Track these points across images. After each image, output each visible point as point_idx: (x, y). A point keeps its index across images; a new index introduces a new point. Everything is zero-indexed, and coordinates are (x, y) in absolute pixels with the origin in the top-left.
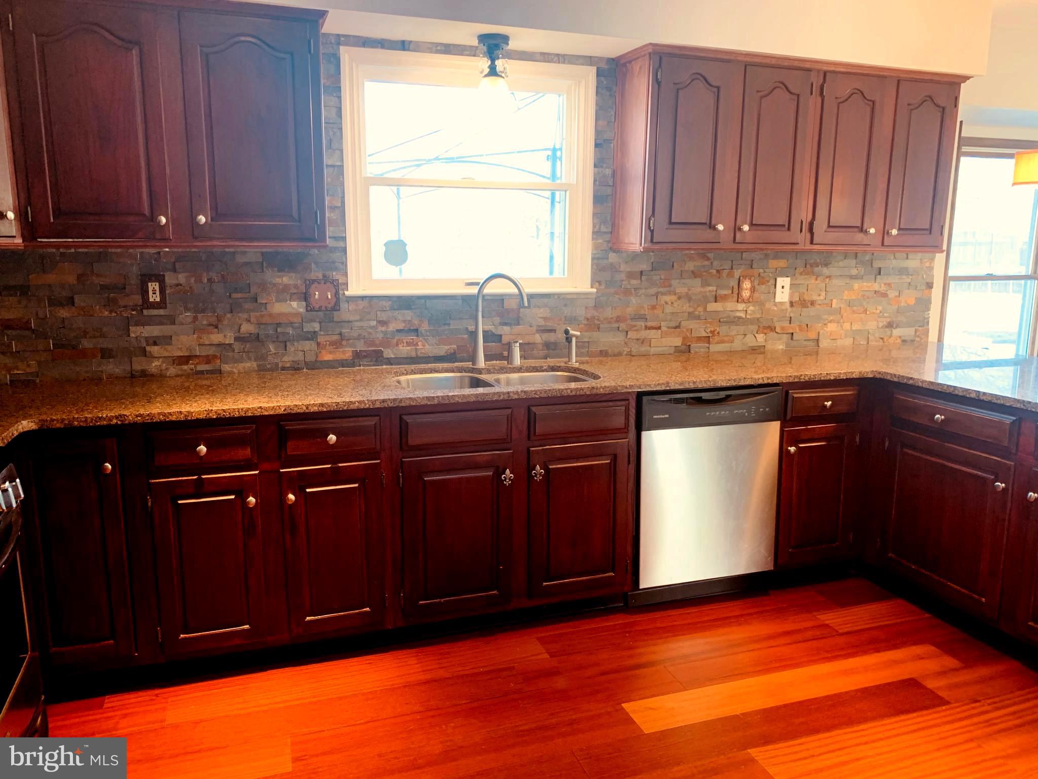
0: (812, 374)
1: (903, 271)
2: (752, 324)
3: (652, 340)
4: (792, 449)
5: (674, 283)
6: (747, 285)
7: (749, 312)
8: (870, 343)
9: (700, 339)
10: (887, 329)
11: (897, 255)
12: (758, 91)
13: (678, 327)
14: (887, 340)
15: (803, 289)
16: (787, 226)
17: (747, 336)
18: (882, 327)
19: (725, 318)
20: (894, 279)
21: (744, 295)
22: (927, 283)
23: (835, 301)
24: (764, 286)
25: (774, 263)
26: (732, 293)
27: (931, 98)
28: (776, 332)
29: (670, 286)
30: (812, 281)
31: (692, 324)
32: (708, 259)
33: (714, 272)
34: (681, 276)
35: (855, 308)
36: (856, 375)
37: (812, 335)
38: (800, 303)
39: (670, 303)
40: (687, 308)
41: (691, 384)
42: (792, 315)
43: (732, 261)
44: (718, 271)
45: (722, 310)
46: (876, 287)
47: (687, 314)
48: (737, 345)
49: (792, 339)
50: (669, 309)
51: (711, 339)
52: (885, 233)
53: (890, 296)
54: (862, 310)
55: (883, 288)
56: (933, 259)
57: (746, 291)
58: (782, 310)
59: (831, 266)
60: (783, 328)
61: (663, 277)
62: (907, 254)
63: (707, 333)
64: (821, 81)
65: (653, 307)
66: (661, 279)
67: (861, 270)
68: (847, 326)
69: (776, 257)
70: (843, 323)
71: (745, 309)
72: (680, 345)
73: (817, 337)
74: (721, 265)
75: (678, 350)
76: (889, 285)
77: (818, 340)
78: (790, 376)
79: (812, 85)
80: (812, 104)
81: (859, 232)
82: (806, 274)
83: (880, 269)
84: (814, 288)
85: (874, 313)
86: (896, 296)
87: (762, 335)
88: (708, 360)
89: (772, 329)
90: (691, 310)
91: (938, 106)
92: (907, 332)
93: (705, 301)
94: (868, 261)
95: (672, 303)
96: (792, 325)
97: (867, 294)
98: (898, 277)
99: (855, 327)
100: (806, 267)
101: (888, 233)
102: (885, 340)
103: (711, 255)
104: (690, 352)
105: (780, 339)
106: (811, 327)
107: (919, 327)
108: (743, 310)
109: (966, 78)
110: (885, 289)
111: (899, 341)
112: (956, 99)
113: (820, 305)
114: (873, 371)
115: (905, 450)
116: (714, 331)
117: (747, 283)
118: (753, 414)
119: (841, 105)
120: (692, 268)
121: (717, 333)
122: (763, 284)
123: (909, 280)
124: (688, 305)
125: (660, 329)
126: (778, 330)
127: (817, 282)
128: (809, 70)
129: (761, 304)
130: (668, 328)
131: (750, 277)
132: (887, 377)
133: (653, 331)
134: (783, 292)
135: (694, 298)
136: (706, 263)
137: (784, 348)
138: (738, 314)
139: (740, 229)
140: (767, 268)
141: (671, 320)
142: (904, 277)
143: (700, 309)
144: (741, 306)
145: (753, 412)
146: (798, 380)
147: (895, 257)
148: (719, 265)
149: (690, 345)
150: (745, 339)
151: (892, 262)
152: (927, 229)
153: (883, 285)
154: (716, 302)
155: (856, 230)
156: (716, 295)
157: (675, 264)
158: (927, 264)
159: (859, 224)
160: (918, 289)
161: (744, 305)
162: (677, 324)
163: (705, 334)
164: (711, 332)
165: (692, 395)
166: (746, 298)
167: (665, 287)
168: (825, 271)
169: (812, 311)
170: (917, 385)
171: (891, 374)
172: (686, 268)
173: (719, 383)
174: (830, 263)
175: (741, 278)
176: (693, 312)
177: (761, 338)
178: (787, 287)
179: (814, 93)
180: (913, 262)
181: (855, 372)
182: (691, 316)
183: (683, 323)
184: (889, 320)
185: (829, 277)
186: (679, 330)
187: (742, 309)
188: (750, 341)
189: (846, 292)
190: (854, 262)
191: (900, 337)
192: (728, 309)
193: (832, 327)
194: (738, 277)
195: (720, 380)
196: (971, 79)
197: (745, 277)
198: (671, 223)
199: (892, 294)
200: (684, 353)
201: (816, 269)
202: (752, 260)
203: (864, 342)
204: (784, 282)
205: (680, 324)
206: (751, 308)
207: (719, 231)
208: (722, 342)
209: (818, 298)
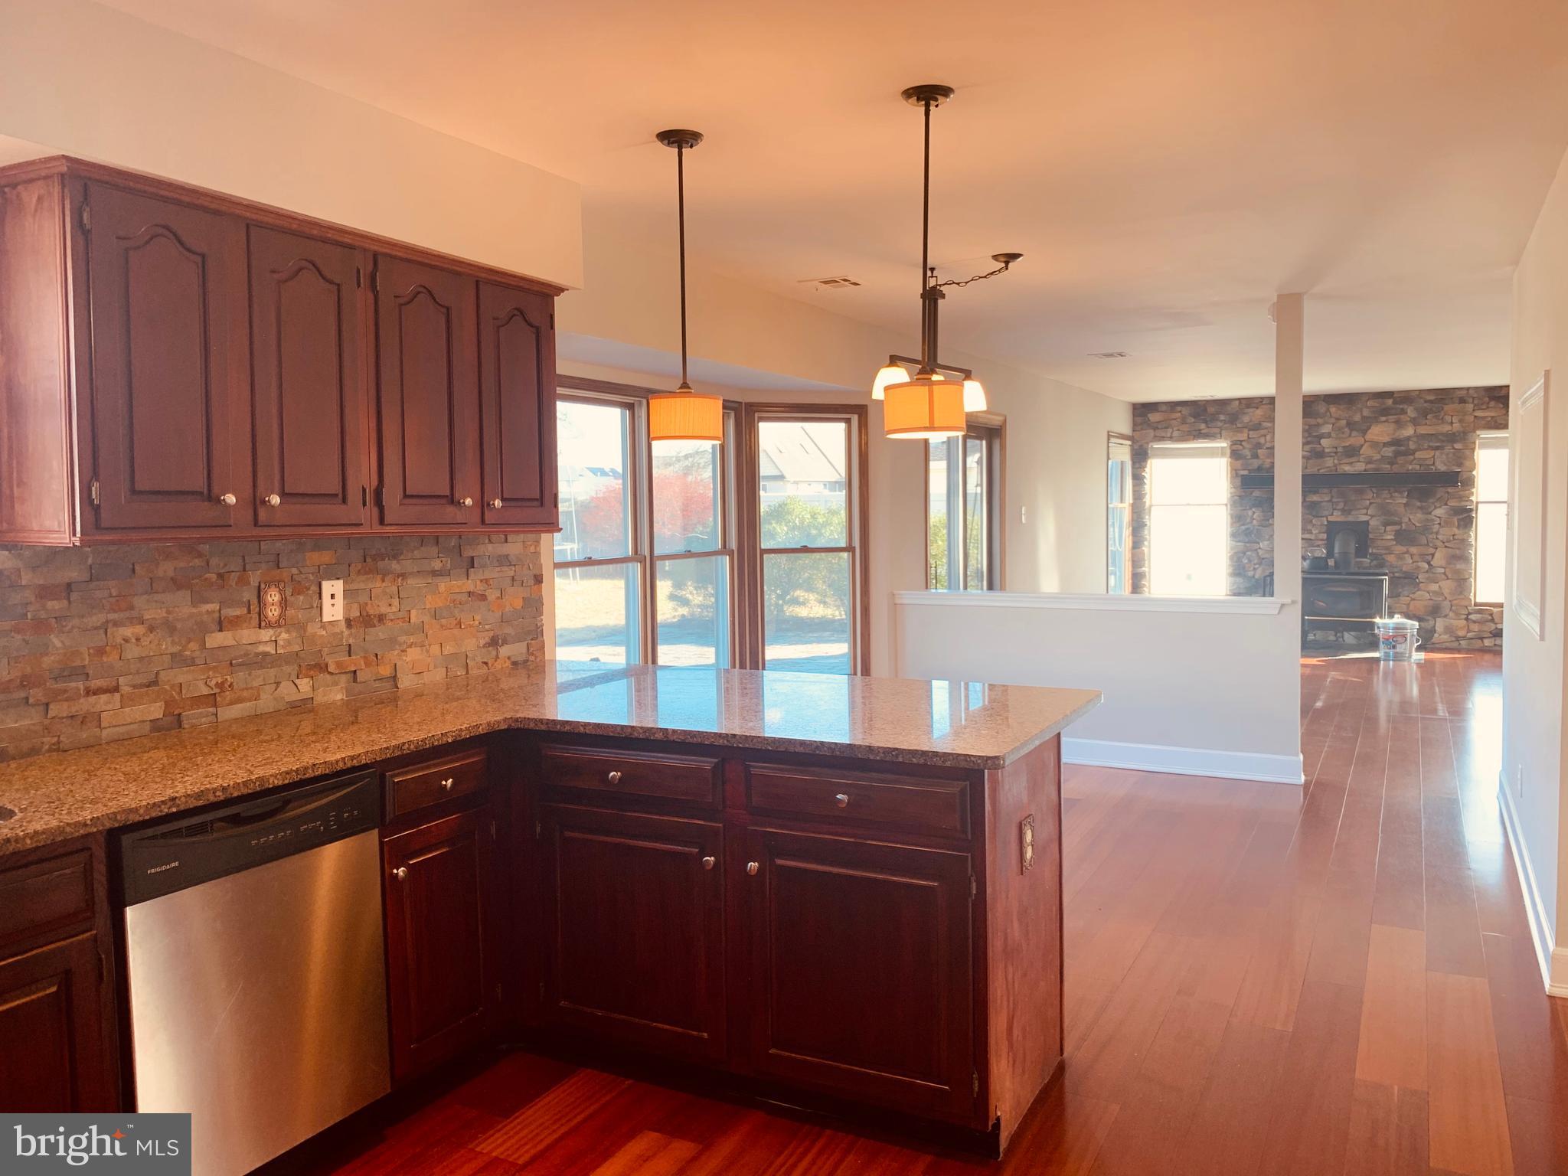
0: (420, 738)
1: (503, 561)
2: (288, 663)
3: (104, 715)
4: (401, 872)
5: (139, 602)
6: (273, 596)
7: (281, 643)
8: (470, 672)
9: (198, 701)
10: (490, 648)
11: (494, 538)
12: (273, 272)
13: (155, 683)
14: (492, 665)
15: (363, 598)
16: (340, 496)
17: (282, 685)
18: (484, 646)
19: (241, 656)
20: (492, 573)
21: (270, 614)
22: (535, 576)
23: (413, 613)
24: (301, 598)
25: (315, 558)
26: (249, 612)
27: (522, 313)
28: (329, 673)
29: (131, 608)
30: (377, 585)
31: (182, 676)
32: (200, 555)
33: (214, 577)
34: (151, 590)
35: (444, 621)
36: (483, 729)
37: (385, 671)
38: (362, 620)
39: (134, 640)
40: (168, 646)
41: (218, 794)
42: (351, 641)
43: (243, 557)
44: (220, 576)
45: (236, 643)
46: (470, 585)
47: (169, 656)
48: (266, 702)
49: (355, 680)
50: (132, 652)
51: (218, 699)
52: (483, 505)
53: (489, 598)
54: (455, 622)
55: (480, 588)
56: (538, 542)
57: (273, 608)
58: (335, 634)
59: (402, 557)
60: (339, 664)
61: (114, 592)
62: (506, 536)
63: (212, 689)
64: (370, 267)
65: (101, 651)
66: (111, 596)
67: (447, 562)
68: (435, 649)
69: (317, 548)
70: (430, 645)
71: (273, 639)
72: (161, 716)
73: (393, 671)
74: (225, 565)
75: (156, 726)
76: (486, 581)
77: (395, 676)
78: (387, 748)
79: (358, 271)
80: (359, 300)
81: (449, 504)
82: (366, 573)
83: (472, 558)
84: (383, 596)
85: (471, 626)
86: (498, 598)
87: (306, 680)
88: (219, 739)
89: (323, 668)
90: (176, 649)
91: (531, 325)
92: (513, 650)
93: (202, 630)
94: (454, 547)
95: (138, 640)
96: (353, 657)
97: (458, 597)
98: (499, 569)
99: (448, 649)
100: (365, 561)
101: (488, 505)
102: (490, 665)
103: (205, 548)
104: (180, 727)
105: (335, 683)
106: (382, 657)
107: (532, 640)
108: (272, 641)
109: (560, 290)
110: (482, 588)
111: (508, 663)
112: (552, 317)
113: (392, 620)
114: (505, 720)
115: (567, 834)
116: (223, 683)
117: (273, 593)
118: (333, 825)
119: (403, 307)
120: (171, 573)
121: (230, 686)
122: (299, 594)
123: (512, 573)
124: (169, 640)
125: (118, 692)
126: (331, 668)
127: (384, 584)
128: (351, 247)
129: (301, 627)
130: (134, 687)
131: (277, 583)
132: (529, 725)
133: (104, 697)
134: (333, 605)
135: (179, 626)
136: (197, 562)
137: (344, 697)
138: (262, 648)
139: (264, 502)
140: (303, 567)
141: (138, 673)
142: (505, 569)
143: (193, 646)
144: (266, 634)
145: (332, 823)
146: (400, 753)
147: (490, 540)
148: (222, 565)
149: (180, 714)
150: (278, 689)
151: (488, 549)
152: (537, 500)
153: (478, 582)
154: (221, 630)
155: (444, 501)
156: (220, 618)
157: (137, 568)
158: (532, 549)
159: (448, 493)
160: (524, 585)
161: (271, 632)
162: (152, 677)
163: (206, 691)
164: (219, 685)
165: (221, 813)
166: (273, 620)
167: (121, 610)
168: (395, 566)
169: (379, 632)
170: (576, 731)
171: (536, 720)
172: (160, 573)
173: (271, 781)
174: (402, 553)
175: (263, 586)
176: (180, 654)
177: (305, 684)
178: (340, 596)
179: (362, 285)
180: (514, 547)
181: (481, 724)
182: (178, 660)
183: (163, 675)
184: (491, 634)
185: (403, 575)
186: (156, 688)
187: (268, 639)
188: (288, 692)
189: (429, 597)
190: (434, 550)
191: (509, 658)
192: (244, 642)
193: (413, 654)
194: (257, 584)
195: (271, 775)
196: (566, 292)
197: (269, 584)
198: (134, 492)
199: (492, 595)
200: (169, 730)
201: (381, 564)
202: (279, 554)
203: (461, 672)
204: (333, 588)
205: (156, 677)
206: (284, 636)
207: (228, 506)
208: (240, 700)
209: (389, 610)
